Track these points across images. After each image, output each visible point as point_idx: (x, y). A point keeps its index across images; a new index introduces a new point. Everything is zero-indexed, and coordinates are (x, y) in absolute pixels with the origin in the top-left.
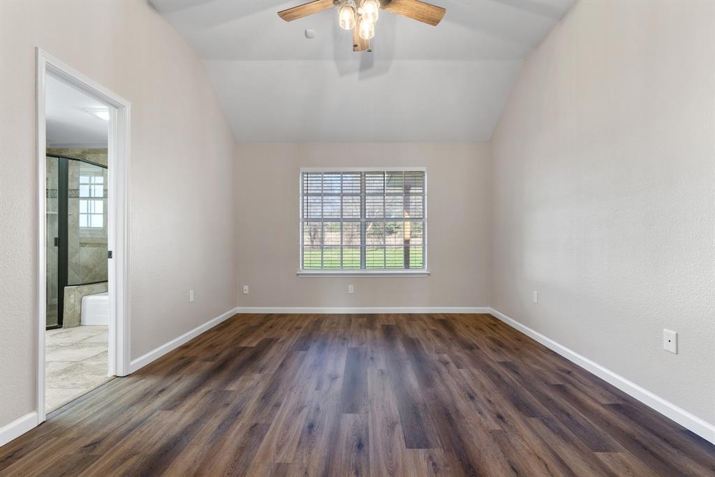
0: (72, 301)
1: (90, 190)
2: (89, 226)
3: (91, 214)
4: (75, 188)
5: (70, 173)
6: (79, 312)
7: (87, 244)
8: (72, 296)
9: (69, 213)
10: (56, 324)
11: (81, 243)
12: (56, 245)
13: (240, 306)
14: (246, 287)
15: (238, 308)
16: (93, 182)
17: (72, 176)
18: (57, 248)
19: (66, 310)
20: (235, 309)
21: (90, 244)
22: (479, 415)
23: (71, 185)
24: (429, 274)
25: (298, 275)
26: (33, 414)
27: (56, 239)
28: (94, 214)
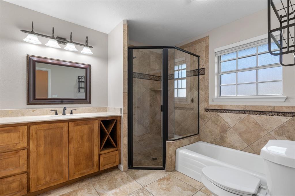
0: (170, 152)
1: (179, 73)
2: (178, 96)
3: (179, 89)
4: (172, 73)
5: (169, 65)
6: (174, 161)
7: (177, 107)
8: (171, 149)
9: (169, 89)
10: (162, 167)
11: (175, 107)
12: (161, 111)
16: (180, 68)
17: (170, 67)
18: (162, 112)
19: (167, 159)
21: (179, 108)
23: (170, 72)
27: (162, 106)
28: (181, 88)
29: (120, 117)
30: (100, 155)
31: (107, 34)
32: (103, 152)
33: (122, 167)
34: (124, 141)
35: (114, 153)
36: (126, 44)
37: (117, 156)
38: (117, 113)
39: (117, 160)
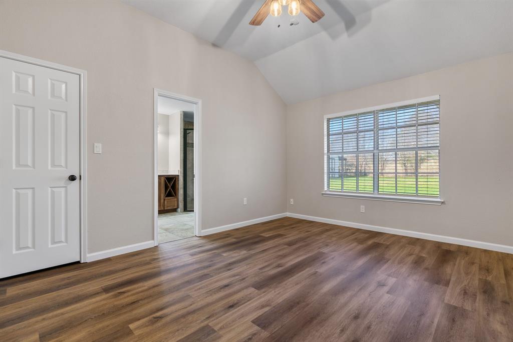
13: (289, 212)
14: (292, 200)
15: (287, 213)
20: (285, 213)
22: (338, 331)
24: (443, 203)
25: (323, 194)
26: (152, 241)
29: (178, 176)
30: (164, 200)
31: (169, 115)
32: (167, 198)
33: (179, 210)
34: (181, 192)
35: (173, 200)
36: (182, 127)
37: (176, 202)
38: (177, 173)
39: (176, 205)
